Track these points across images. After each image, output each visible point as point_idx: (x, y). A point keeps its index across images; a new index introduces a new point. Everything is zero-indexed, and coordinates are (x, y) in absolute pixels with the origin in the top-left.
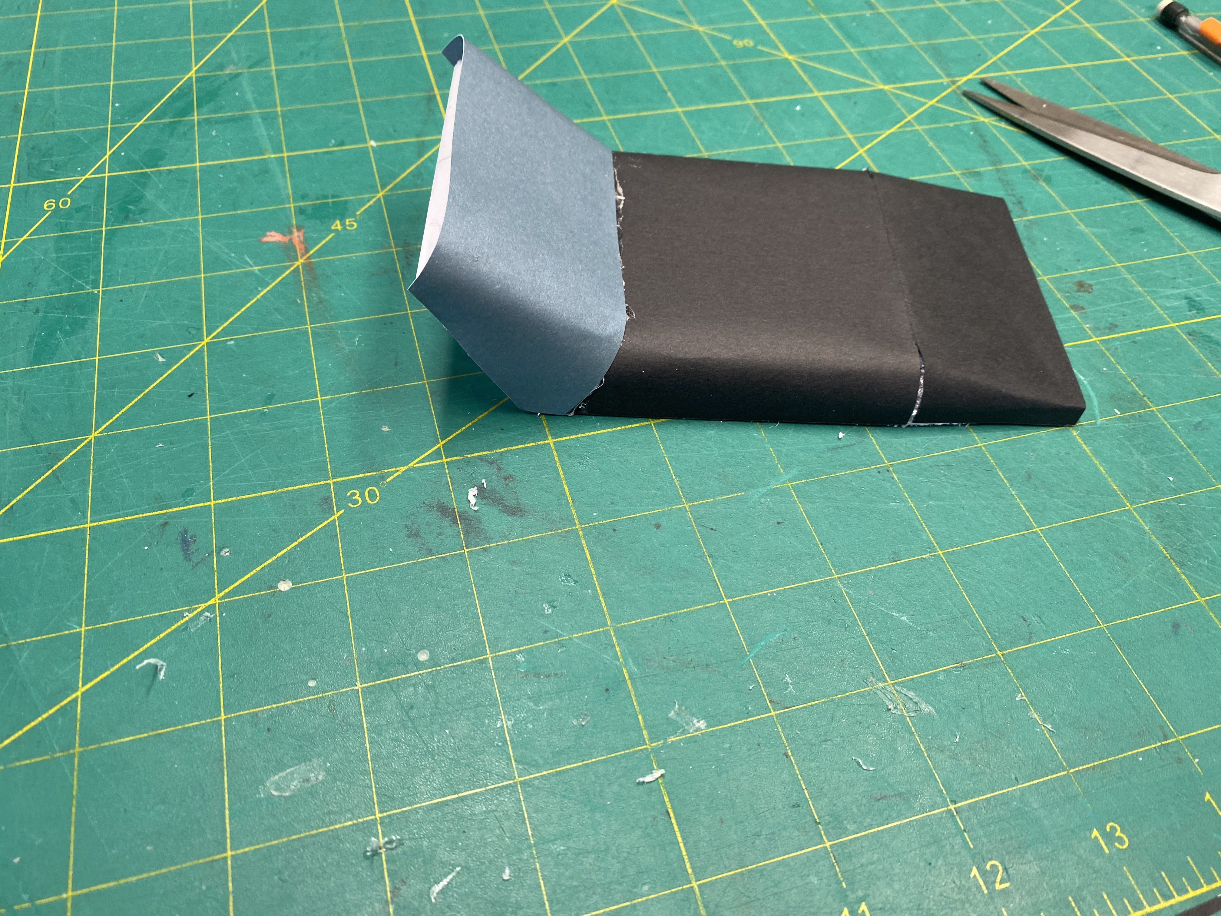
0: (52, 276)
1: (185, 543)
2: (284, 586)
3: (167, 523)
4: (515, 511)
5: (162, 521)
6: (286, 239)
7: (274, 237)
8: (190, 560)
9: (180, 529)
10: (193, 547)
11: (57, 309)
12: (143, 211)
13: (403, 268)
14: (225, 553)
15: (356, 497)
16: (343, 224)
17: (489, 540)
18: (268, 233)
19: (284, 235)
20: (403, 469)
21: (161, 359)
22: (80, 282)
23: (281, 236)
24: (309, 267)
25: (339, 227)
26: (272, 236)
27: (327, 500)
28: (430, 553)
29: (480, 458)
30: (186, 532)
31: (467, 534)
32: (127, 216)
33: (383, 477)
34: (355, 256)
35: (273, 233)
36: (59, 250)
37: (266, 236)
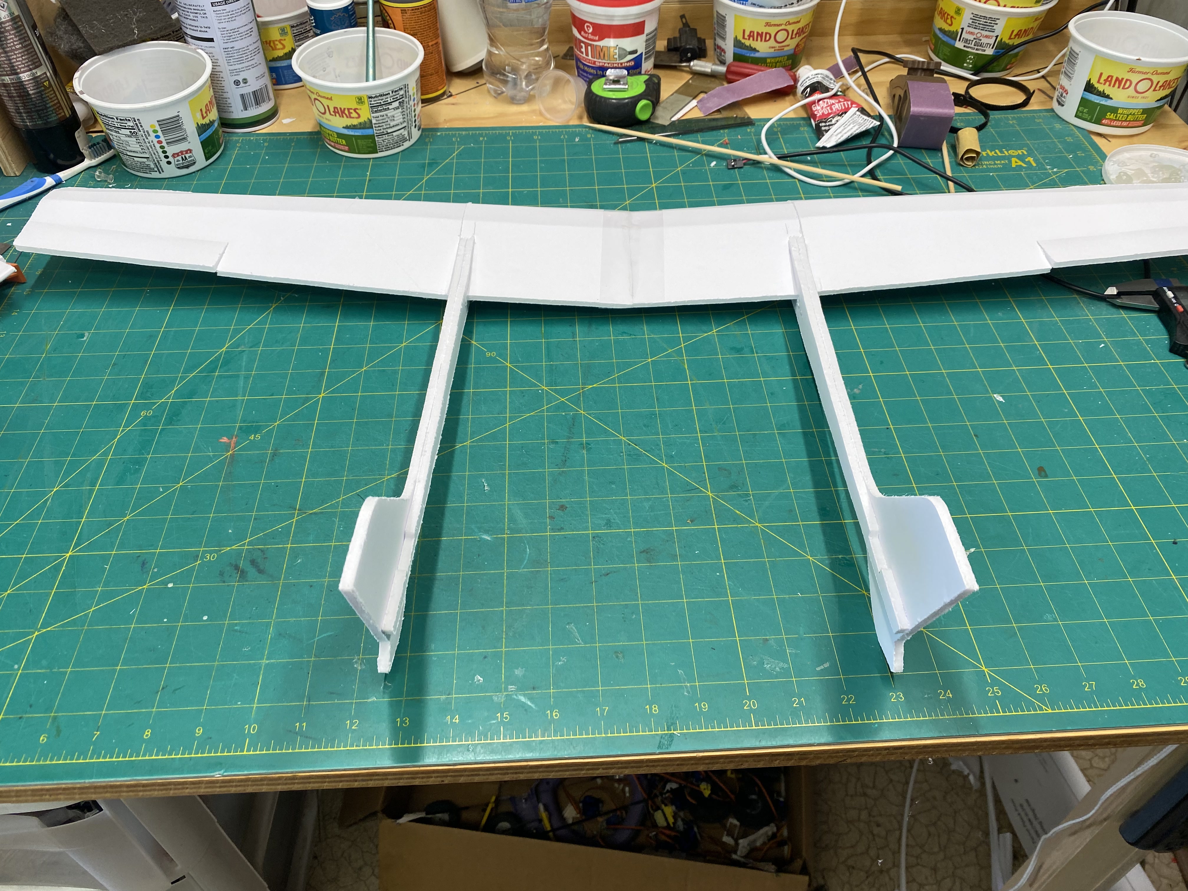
0: (134, 447)
1: (144, 564)
2: (170, 585)
3: (139, 556)
4: (261, 571)
5: (138, 555)
6: (228, 441)
7: (225, 440)
8: (143, 570)
9: (144, 559)
10: (145, 566)
11: (131, 463)
12: (179, 420)
13: (269, 461)
14: (156, 570)
15: (208, 557)
16: (255, 437)
17: (247, 581)
18: (223, 438)
19: (229, 439)
20: (229, 548)
21: (161, 490)
22: (143, 451)
24: (232, 456)
25: (252, 438)
27: (198, 556)
28: (224, 582)
29: (259, 549)
31: (240, 577)
32: (171, 422)
33: (220, 551)
34: (253, 453)
35: (225, 438)
36: (140, 436)
37: (221, 439)
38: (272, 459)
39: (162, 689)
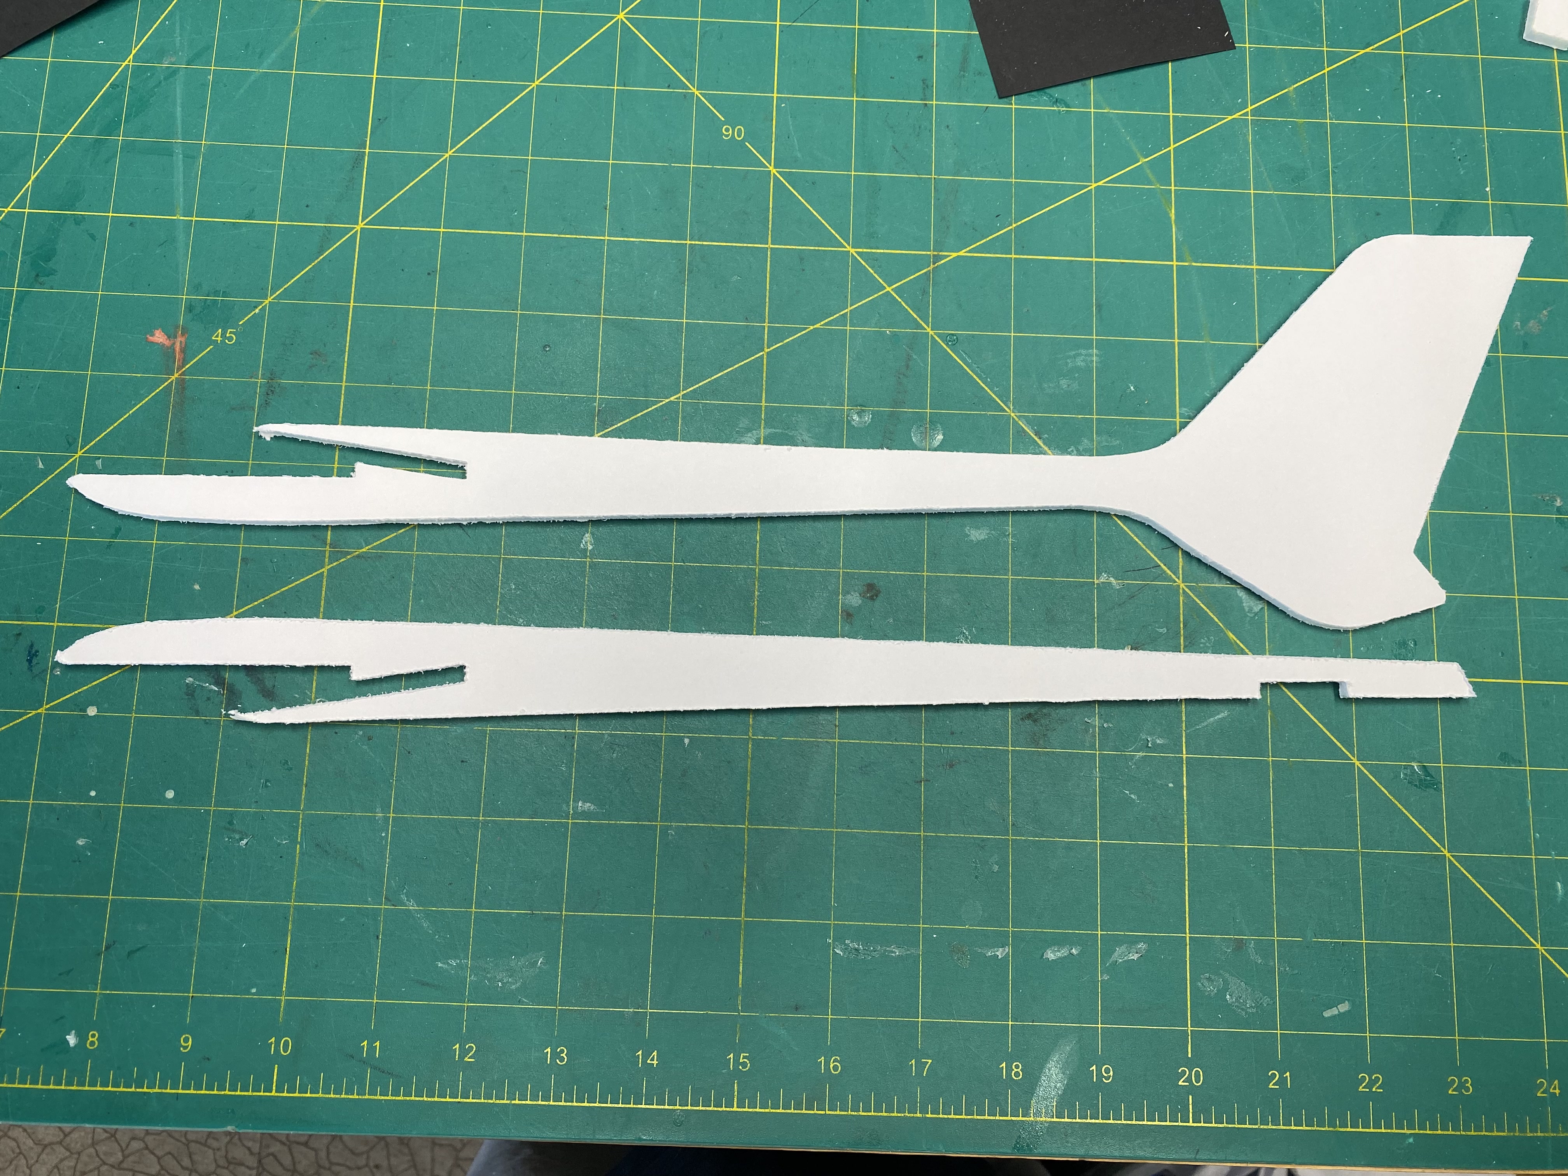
1: (31, 654)
2: (92, 711)
3: (20, 634)
4: (267, 693)
5: (17, 631)
8: (32, 671)
9: (29, 643)
10: (34, 661)
14: (57, 672)
16: (223, 336)
18: (156, 332)
19: (169, 337)
21: (41, 466)
23: (166, 338)
24: (181, 382)
25: (219, 339)
26: (158, 336)
28: (197, 714)
30: (32, 646)
34: (224, 381)
35: (160, 333)
37: (153, 334)
38: (266, 404)
39: (107, 948)
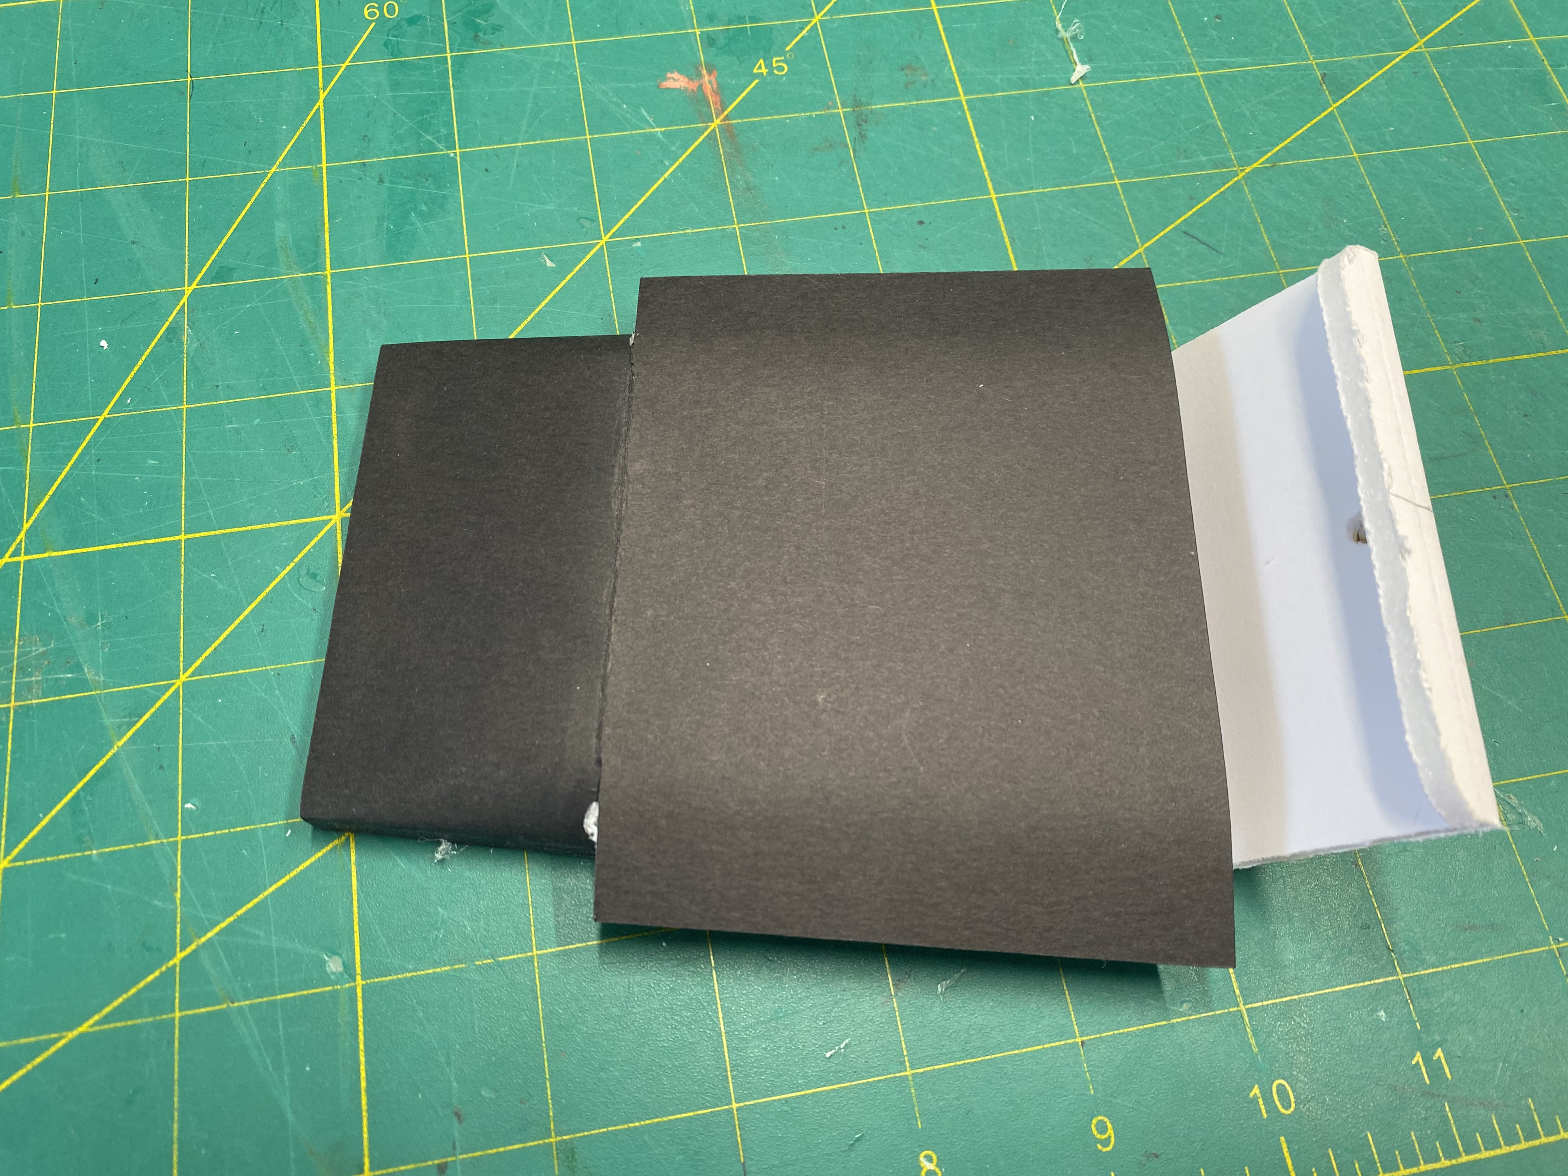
0: (392, 127)
6: (693, 86)
7: (677, 81)
11: (406, 178)
12: (497, 29)
13: (854, 141)
18: (669, 75)
19: (691, 79)
21: (549, 264)
22: (429, 138)
23: (686, 80)
24: (727, 130)
25: (764, 71)
26: (675, 80)
32: (476, 36)
34: (790, 118)
35: (676, 75)
36: (395, 86)
37: (666, 79)
38: (861, 138)
